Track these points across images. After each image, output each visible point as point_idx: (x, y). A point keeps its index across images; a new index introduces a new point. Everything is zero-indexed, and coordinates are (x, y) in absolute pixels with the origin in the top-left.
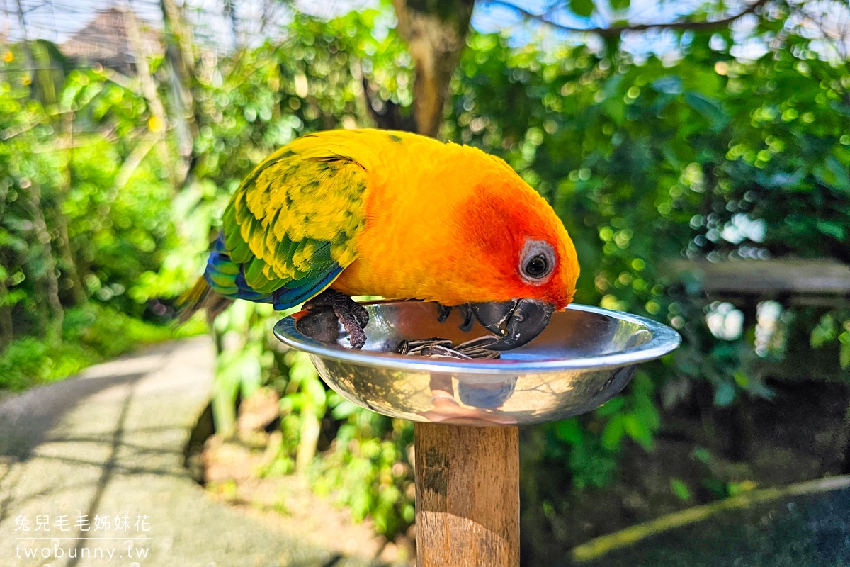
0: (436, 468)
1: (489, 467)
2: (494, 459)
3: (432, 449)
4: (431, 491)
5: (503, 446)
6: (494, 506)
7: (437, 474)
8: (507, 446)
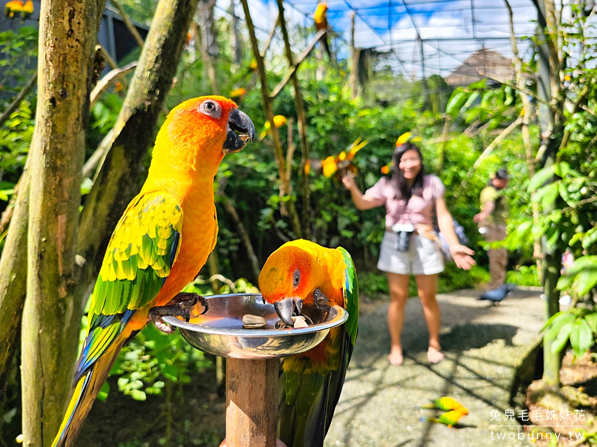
0: (234, 379)
1: (257, 380)
2: (260, 376)
3: (232, 370)
4: (231, 391)
5: (265, 370)
6: (260, 399)
7: (234, 382)
8: (267, 370)
